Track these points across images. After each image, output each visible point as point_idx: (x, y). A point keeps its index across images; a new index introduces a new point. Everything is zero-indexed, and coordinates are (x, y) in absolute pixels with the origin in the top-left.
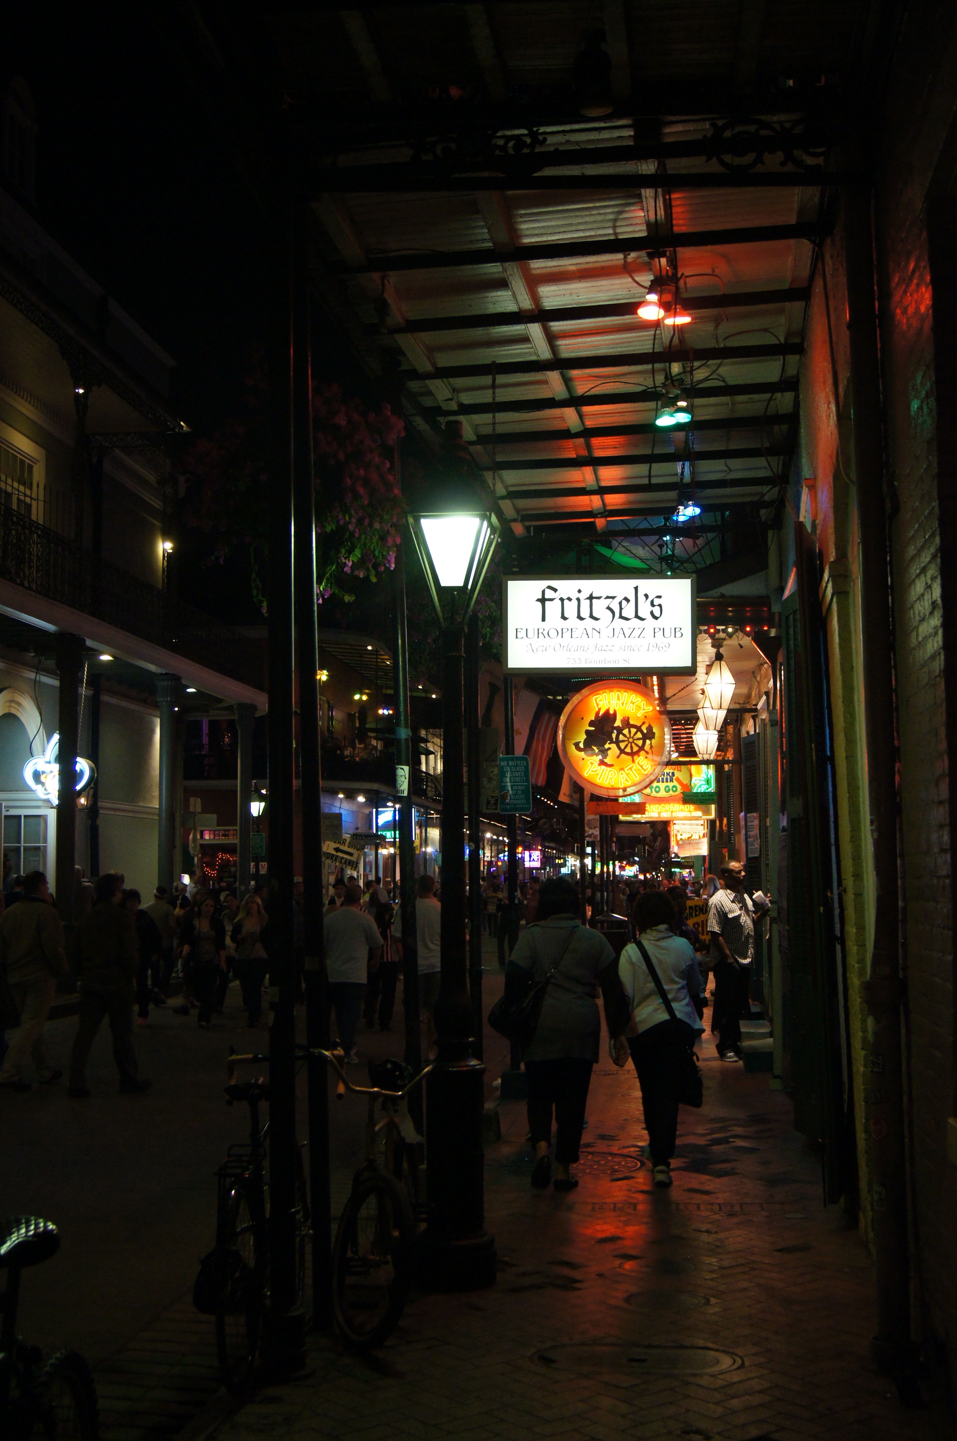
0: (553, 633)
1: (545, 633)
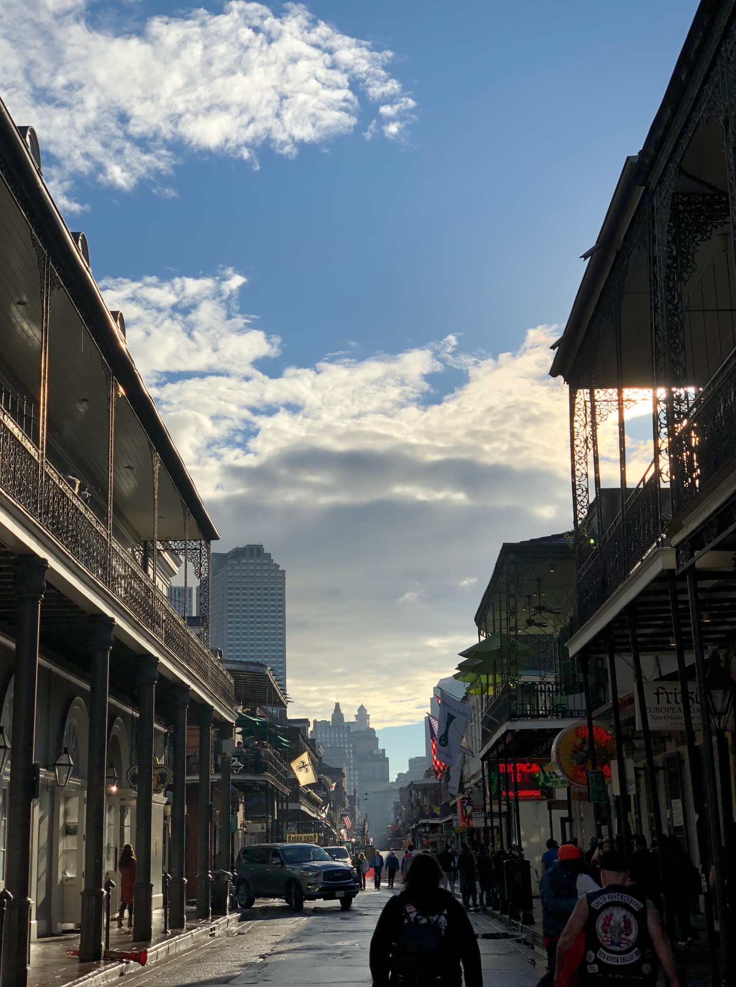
0: (663, 710)
1: (660, 710)
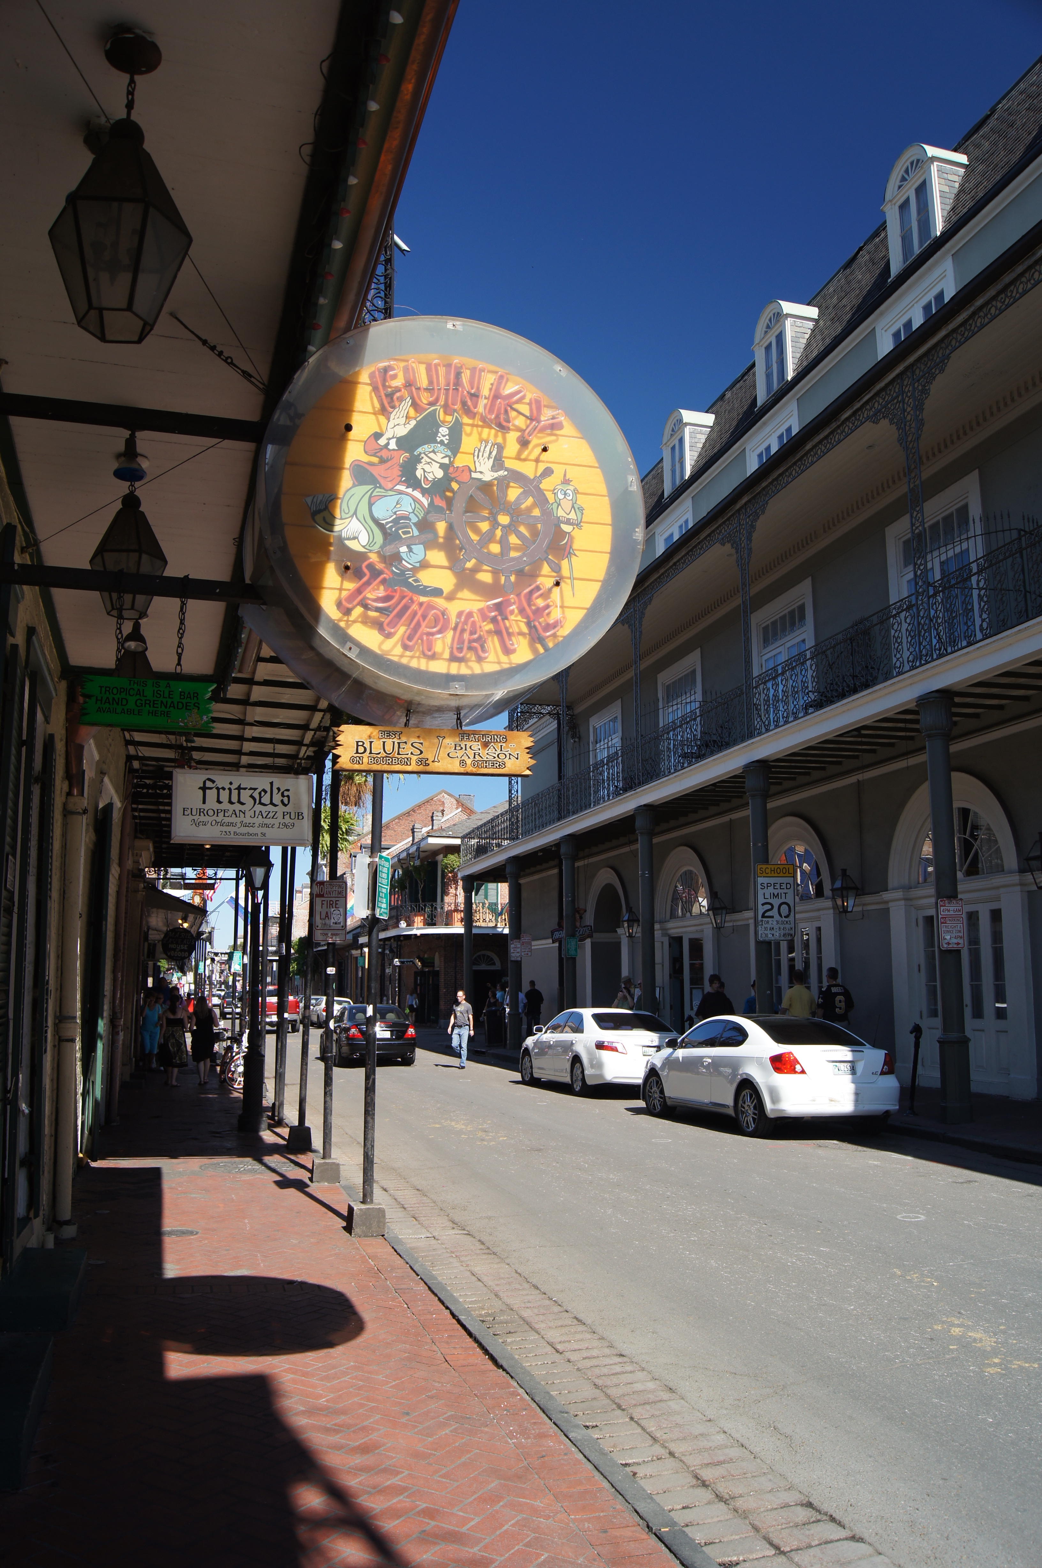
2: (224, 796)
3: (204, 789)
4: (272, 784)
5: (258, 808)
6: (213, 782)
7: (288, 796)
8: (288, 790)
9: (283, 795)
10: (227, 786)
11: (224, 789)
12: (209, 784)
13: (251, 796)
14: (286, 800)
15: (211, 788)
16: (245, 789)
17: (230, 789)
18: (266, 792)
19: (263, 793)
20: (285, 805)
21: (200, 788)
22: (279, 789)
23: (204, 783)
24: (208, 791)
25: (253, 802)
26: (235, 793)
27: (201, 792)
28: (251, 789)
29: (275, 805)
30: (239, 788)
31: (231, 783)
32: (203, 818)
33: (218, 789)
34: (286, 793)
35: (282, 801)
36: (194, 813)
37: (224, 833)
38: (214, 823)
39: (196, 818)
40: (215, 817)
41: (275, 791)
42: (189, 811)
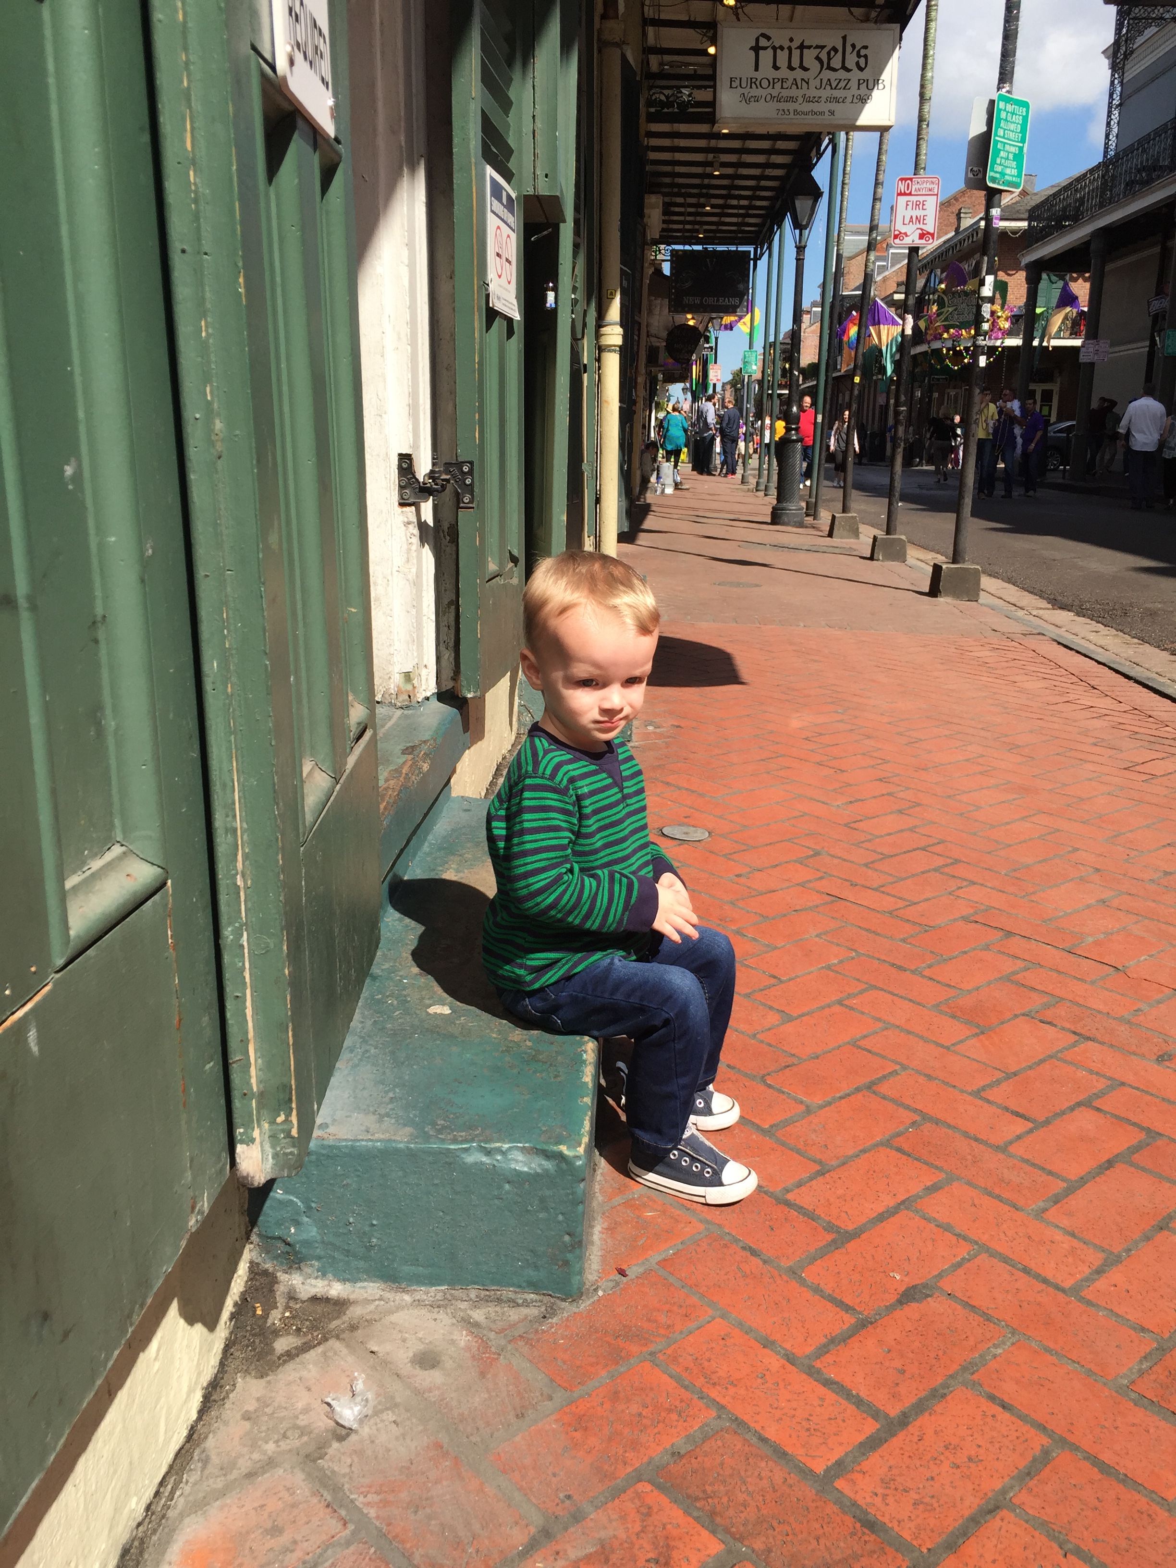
2: (782, 57)
3: (756, 49)
4: (844, 38)
5: (827, 74)
6: (768, 38)
7: (866, 56)
8: (866, 47)
9: (859, 56)
10: (786, 44)
11: (782, 48)
12: (763, 42)
13: (818, 58)
14: (862, 61)
15: (765, 48)
16: (809, 47)
17: (790, 49)
18: (835, 50)
19: (832, 53)
20: (861, 69)
21: (751, 48)
22: (853, 46)
23: (757, 40)
24: (761, 52)
25: (819, 66)
26: (796, 53)
27: (753, 54)
28: (817, 47)
29: (848, 70)
30: (802, 47)
31: (791, 40)
32: (756, 92)
33: (774, 49)
34: (863, 52)
35: (858, 64)
36: (744, 85)
37: (781, 112)
38: (769, 97)
39: (746, 91)
40: (770, 90)
41: (849, 49)
42: (738, 82)
